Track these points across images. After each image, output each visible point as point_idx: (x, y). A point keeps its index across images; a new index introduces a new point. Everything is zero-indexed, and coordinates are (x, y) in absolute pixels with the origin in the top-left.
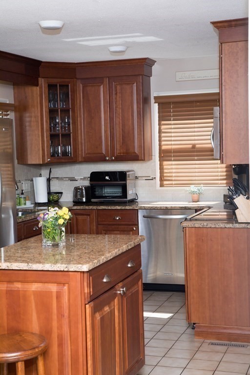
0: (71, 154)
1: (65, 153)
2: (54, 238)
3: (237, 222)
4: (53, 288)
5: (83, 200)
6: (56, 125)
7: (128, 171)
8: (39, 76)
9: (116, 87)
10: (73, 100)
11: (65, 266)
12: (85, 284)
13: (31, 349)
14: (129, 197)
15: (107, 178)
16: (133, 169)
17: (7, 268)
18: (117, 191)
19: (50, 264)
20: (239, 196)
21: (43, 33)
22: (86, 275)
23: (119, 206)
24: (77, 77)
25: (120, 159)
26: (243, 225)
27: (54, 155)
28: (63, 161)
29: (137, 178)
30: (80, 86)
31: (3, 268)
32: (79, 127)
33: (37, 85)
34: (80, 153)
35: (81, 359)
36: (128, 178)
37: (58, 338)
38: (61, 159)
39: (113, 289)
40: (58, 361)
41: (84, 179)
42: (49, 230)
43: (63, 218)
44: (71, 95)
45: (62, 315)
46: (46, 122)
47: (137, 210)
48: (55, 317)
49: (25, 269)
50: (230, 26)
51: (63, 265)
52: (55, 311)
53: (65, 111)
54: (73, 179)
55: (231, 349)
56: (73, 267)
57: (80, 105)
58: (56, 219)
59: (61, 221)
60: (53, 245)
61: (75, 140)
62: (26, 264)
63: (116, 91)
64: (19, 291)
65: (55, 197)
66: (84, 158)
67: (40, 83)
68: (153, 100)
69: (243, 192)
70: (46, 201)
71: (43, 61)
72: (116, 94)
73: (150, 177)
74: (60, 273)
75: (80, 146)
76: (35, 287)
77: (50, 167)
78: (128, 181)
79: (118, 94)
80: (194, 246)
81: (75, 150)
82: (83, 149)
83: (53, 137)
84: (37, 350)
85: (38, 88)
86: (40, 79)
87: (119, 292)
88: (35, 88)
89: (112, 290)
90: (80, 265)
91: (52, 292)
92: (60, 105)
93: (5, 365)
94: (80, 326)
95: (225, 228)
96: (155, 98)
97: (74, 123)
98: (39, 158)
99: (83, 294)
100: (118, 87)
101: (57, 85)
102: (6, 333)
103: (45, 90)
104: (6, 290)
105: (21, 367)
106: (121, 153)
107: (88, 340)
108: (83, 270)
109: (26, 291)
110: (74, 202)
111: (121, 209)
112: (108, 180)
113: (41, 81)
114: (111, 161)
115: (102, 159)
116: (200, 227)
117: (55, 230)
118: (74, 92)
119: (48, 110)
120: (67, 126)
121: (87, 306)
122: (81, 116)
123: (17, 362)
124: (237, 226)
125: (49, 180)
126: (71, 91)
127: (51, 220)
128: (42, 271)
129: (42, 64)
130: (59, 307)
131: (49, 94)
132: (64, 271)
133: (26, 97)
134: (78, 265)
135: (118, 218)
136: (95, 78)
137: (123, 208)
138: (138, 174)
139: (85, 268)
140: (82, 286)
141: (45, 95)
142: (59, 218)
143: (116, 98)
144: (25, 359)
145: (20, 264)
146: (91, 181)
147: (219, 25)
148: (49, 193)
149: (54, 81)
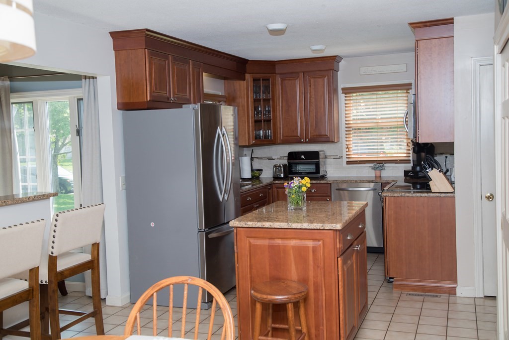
0: (271, 137)
1: (266, 136)
2: (297, 203)
3: (431, 192)
4: (310, 244)
5: (281, 175)
6: (258, 113)
7: (321, 151)
8: (245, 72)
9: (310, 81)
10: (273, 92)
11: (321, 225)
12: (338, 240)
13: (299, 293)
14: (321, 174)
15: (303, 157)
16: (323, 149)
17: (270, 227)
18: (312, 168)
19: (307, 224)
20: (432, 169)
21: (271, 34)
22: (338, 233)
23: (314, 180)
24: (277, 72)
25: (312, 141)
26: (437, 194)
27: (257, 137)
28: (265, 143)
29: (326, 157)
30: (279, 80)
31: (267, 227)
32: (278, 115)
33: (244, 80)
34: (279, 136)
35: (335, 303)
36: (320, 157)
37: (314, 284)
38: (264, 141)
39: (353, 246)
40: (314, 304)
41: (281, 158)
42: (293, 196)
43: (306, 186)
44: (272, 88)
45: (317, 266)
46: (252, 110)
47: (331, 184)
48: (311, 268)
49: (285, 227)
50: (426, 26)
51: (319, 224)
52: (311, 262)
53: (267, 101)
54: (271, 159)
55: (426, 298)
56: (328, 226)
57: (279, 96)
58: (300, 187)
59: (304, 189)
60: (295, 209)
61: (275, 125)
62: (287, 224)
63: (310, 83)
64: (280, 246)
65: (257, 174)
66: (282, 140)
67: (246, 78)
68: (340, 91)
69: (436, 166)
70: (250, 176)
71: (250, 59)
72: (310, 86)
73: (337, 156)
74: (316, 231)
75: (279, 130)
76: (293, 243)
77: (252, 148)
78: (320, 160)
79: (312, 87)
80: (393, 212)
81: (275, 133)
82: (281, 133)
83: (257, 122)
84: (303, 294)
85: (245, 82)
86: (246, 75)
87: (355, 248)
88: (242, 82)
89: (351, 247)
90: (335, 225)
91: (308, 247)
92: (262, 96)
93: (271, 305)
94: (333, 275)
95: (421, 197)
96: (343, 89)
97: (274, 111)
98: (246, 141)
99: (336, 250)
100: (312, 80)
101: (260, 80)
102: (269, 280)
103: (251, 83)
104: (269, 245)
105: (290, 307)
106: (314, 136)
107: (340, 287)
108: (337, 229)
109: (286, 246)
110: (273, 177)
111: (316, 183)
112: (303, 159)
113: (248, 76)
114: (306, 142)
115: (299, 141)
116: (398, 197)
117: (299, 196)
118: (274, 85)
119: (253, 101)
120: (267, 113)
121: (339, 259)
122: (279, 105)
123: (288, 303)
124: (431, 195)
125: (252, 159)
126: (272, 85)
127: (296, 187)
128: (301, 229)
129: (249, 62)
130: (315, 259)
131: (254, 87)
132: (320, 229)
133: (235, 90)
134: (333, 225)
135: (313, 191)
136: (292, 73)
137: (318, 182)
138: (328, 154)
139: (339, 226)
140: (335, 242)
141: (250, 87)
142: (302, 186)
143: (310, 90)
144: (295, 301)
145: (281, 223)
146: (288, 159)
147: (415, 25)
148: (252, 170)
149: (257, 76)
